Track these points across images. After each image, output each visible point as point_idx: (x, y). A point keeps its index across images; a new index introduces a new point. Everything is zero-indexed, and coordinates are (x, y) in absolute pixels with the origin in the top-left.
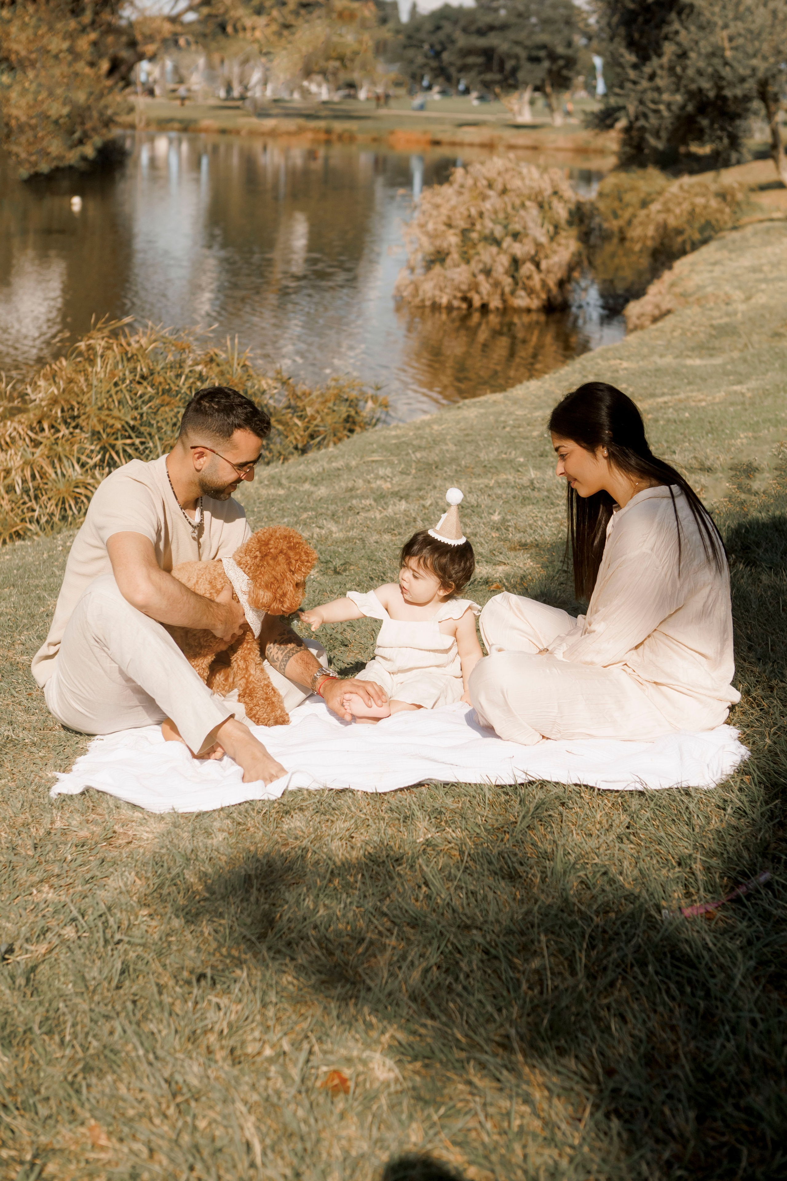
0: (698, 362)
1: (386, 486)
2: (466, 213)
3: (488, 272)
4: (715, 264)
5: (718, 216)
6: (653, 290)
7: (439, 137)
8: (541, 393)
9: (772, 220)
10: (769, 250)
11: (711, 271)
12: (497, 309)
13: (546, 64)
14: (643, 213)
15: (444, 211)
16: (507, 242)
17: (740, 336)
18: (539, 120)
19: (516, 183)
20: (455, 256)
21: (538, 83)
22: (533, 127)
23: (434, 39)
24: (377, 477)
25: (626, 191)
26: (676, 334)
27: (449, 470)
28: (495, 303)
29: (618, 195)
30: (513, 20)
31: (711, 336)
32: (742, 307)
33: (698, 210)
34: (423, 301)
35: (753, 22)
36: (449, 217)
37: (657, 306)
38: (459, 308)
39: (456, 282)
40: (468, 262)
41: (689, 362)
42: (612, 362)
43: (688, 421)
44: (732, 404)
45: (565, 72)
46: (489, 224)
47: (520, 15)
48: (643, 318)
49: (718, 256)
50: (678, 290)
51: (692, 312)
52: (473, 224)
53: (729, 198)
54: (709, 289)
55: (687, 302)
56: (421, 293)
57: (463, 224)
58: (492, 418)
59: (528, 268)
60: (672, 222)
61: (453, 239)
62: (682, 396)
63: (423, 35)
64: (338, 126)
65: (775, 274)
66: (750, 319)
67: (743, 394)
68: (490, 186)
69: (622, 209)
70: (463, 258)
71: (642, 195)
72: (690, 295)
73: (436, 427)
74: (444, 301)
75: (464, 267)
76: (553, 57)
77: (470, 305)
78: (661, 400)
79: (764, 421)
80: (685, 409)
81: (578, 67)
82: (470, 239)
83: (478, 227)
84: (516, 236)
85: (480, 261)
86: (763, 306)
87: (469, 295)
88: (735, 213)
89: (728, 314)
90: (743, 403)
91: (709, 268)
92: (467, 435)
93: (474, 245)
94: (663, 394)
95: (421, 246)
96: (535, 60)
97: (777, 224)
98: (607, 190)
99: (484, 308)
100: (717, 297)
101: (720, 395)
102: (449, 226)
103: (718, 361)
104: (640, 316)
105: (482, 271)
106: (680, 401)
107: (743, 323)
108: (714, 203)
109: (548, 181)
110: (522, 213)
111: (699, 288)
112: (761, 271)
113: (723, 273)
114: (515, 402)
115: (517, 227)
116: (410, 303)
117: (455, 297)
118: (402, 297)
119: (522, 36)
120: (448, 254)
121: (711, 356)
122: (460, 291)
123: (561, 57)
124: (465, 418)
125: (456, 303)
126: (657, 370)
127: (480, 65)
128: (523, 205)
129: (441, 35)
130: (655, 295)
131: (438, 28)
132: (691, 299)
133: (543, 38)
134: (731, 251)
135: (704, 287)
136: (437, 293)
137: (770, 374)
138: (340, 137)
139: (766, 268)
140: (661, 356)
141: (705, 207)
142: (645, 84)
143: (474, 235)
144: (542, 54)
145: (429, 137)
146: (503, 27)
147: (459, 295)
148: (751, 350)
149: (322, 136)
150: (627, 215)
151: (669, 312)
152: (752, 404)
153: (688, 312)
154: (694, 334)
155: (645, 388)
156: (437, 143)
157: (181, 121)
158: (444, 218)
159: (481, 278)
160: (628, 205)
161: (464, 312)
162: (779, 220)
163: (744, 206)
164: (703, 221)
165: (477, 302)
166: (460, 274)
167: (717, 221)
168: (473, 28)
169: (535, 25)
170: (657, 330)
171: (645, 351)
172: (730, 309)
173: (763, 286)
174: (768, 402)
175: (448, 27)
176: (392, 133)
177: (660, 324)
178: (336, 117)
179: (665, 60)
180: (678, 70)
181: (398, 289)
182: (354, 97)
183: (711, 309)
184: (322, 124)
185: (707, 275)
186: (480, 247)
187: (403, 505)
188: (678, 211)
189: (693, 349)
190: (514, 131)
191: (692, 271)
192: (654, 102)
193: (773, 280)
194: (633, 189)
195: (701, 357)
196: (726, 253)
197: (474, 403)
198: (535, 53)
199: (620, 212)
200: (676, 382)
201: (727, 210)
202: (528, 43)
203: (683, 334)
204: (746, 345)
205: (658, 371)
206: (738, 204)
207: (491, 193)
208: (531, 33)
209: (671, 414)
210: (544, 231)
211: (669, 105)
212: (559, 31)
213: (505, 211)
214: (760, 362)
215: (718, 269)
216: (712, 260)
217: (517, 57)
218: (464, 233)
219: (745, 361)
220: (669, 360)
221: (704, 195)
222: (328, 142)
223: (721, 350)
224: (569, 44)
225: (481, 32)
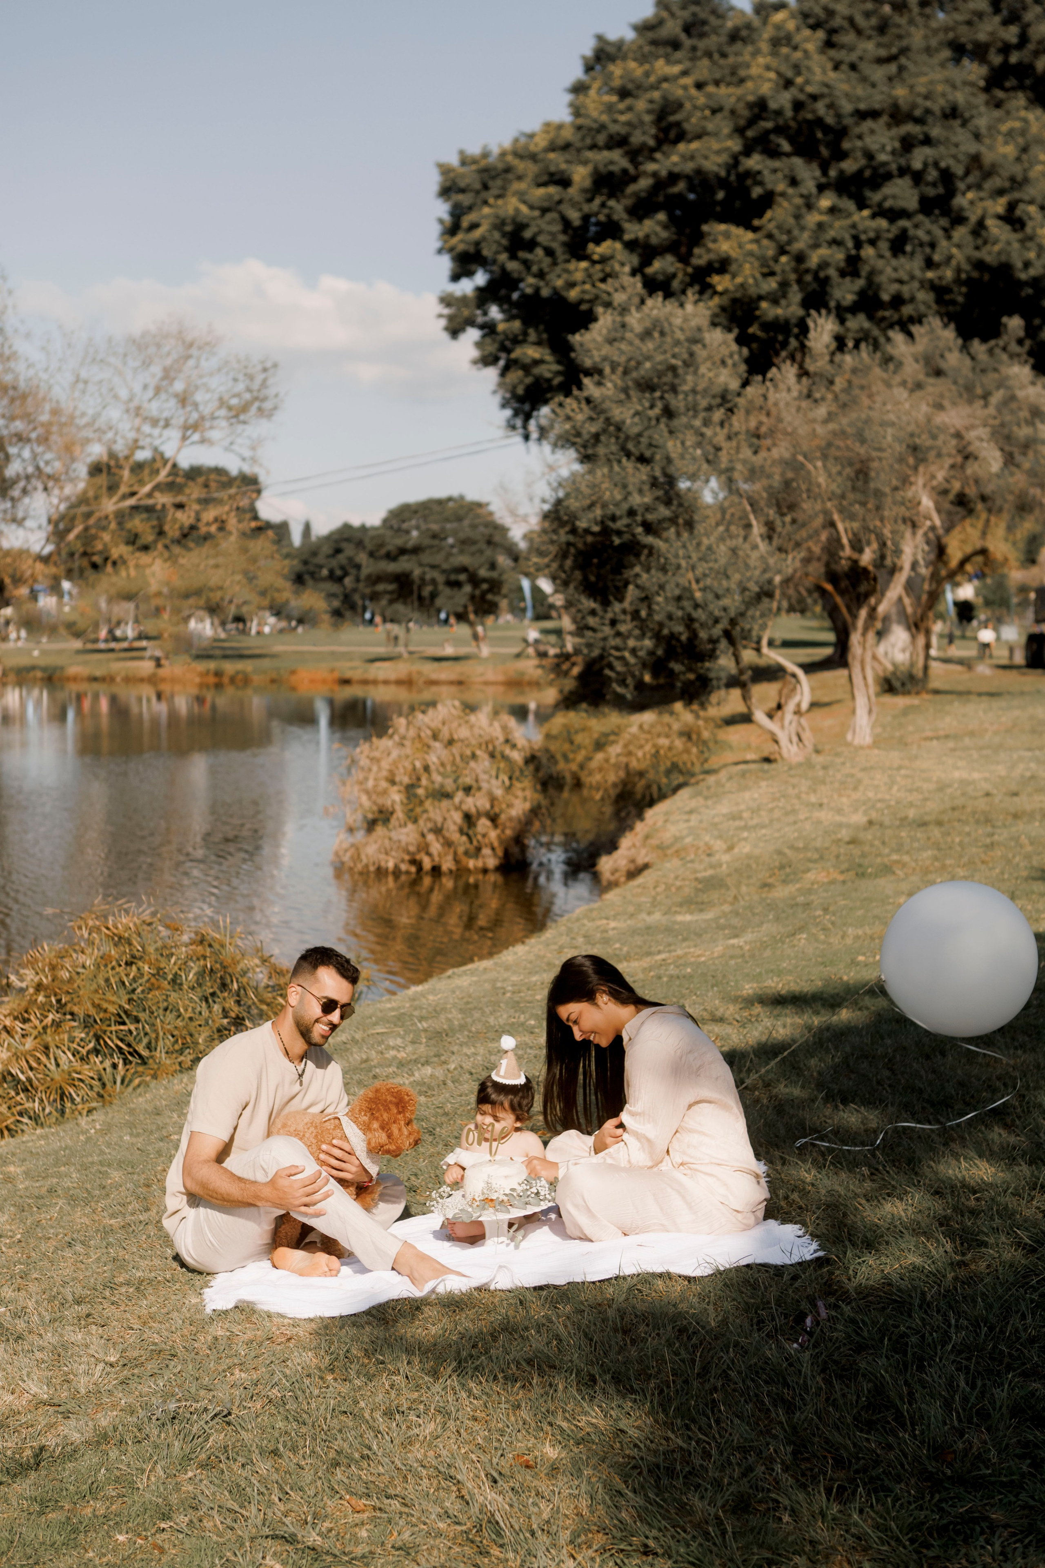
0: (688, 918)
1: (402, 1055)
2: (409, 767)
3: (438, 831)
4: (691, 812)
5: (685, 757)
6: (626, 842)
7: (348, 674)
8: (531, 957)
9: (746, 762)
10: (747, 795)
11: (688, 821)
12: (451, 871)
13: (468, 589)
14: (600, 756)
15: (385, 764)
16: (459, 796)
17: (728, 889)
18: (462, 651)
19: (463, 733)
20: (400, 814)
21: (460, 609)
22: (456, 659)
23: (334, 563)
24: (389, 1047)
25: (576, 732)
26: (660, 889)
27: (461, 1037)
28: (447, 864)
29: (568, 736)
30: (427, 542)
31: (698, 890)
32: (726, 858)
33: (662, 752)
34: (367, 866)
35: (716, 561)
36: (391, 772)
37: (633, 861)
38: (408, 873)
39: (403, 844)
40: (415, 821)
41: (679, 918)
42: (599, 923)
43: (691, 976)
44: (732, 957)
45: (489, 597)
46: (438, 779)
47: (434, 536)
48: (617, 875)
49: (693, 803)
50: (654, 842)
51: (672, 865)
52: (419, 779)
53: (694, 737)
54: (688, 840)
55: (666, 855)
56: (363, 857)
57: (406, 780)
58: (487, 986)
59: (483, 824)
60: (634, 764)
61: (396, 797)
62: (680, 952)
63: (320, 560)
64: (230, 667)
65: (755, 821)
66: (736, 870)
67: (741, 948)
68: (435, 737)
69: (574, 752)
70: (409, 818)
71: (596, 736)
72: (668, 847)
73: (431, 997)
74: (391, 865)
75: (410, 826)
76: (474, 580)
77: (420, 868)
78: (659, 957)
79: (767, 972)
80: (686, 965)
81: (505, 590)
82: (415, 795)
83: (424, 782)
84: (468, 790)
85: (429, 819)
86: (749, 856)
87: (418, 857)
88: (702, 752)
89: (712, 866)
90: (743, 956)
91: (685, 817)
92: (468, 1003)
93: (421, 803)
94: (659, 952)
95: (361, 805)
96: (455, 585)
97: (753, 766)
98: (555, 731)
99: (436, 870)
100: (698, 848)
101: (719, 949)
102: (393, 782)
103: (709, 915)
104: (614, 871)
105: (431, 830)
106: (679, 957)
107: (729, 875)
108: (679, 744)
109: (499, 729)
110: (472, 764)
111: (677, 839)
112: (741, 818)
113: (701, 821)
114: (507, 968)
115: (468, 780)
116: (351, 869)
117: (403, 861)
118: (343, 863)
119: (438, 559)
120: (392, 813)
121: (701, 911)
122: (408, 853)
123: (485, 580)
124: (459, 987)
125: (404, 867)
126: (648, 928)
127: (391, 592)
128: (474, 756)
129: (342, 558)
130: (629, 849)
131: (338, 551)
132: (669, 852)
133: (464, 560)
134: (706, 798)
135: (682, 838)
136: (382, 857)
137: (765, 926)
138: (232, 680)
139: (745, 815)
140: (649, 913)
141: (670, 749)
142: (607, 630)
143: (420, 792)
144: (462, 577)
145: (337, 675)
146: (416, 550)
147: (407, 858)
148: (742, 903)
149: (212, 680)
150: (580, 757)
151: (646, 866)
152: (753, 956)
153: (668, 865)
154: (679, 888)
155: (640, 947)
156: (346, 682)
157: (44, 669)
158: (384, 773)
159: (431, 837)
160: (579, 747)
161: (413, 876)
162: (754, 762)
163: (711, 744)
164: (669, 764)
165: (427, 864)
166: (408, 835)
167: (685, 763)
168: (383, 551)
169: (452, 546)
170: (639, 886)
171: (631, 909)
172: (714, 859)
173: (745, 834)
174: (768, 953)
175: (349, 550)
176: (293, 672)
177: (640, 880)
178: (225, 657)
179: (626, 604)
180: (643, 614)
181: (337, 854)
182: (245, 632)
183: (692, 861)
184: (212, 665)
185: (683, 825)
186: (428, 804)
187: (428, 1070)
188: (640, 754)
189: (681, 905)
190: (436, 665)
191: (666, 821)
192: (617, 649)
193: (755, 827)
194: (583, 729)
195: (691, 913)
196: (701, 800)
197: (465, 972)
198: (453, 577)
199: (571, 756)
200: (670, 940)
201: (694, 750)
202: (445, 566)
203: (668, 887)
204: (735, 898)
205: (649, 930)
206: (705, 743)
207: (437, 745)
208: (449, 555)
209: (672, 970)
210: (499, 782)
211: (634, 651)
212: (481, 552)
213: (454, 763)
214: (754, 914)
215: (694, 818)
216: (687, 809)
217: (434, 581)
218: (410, 789)
219: (737, 914)
220: (657, 917)
221: (667, 736)
222: (219, 686)
223: (710, 904)
224: (493, 566)
225: (391, 557)
